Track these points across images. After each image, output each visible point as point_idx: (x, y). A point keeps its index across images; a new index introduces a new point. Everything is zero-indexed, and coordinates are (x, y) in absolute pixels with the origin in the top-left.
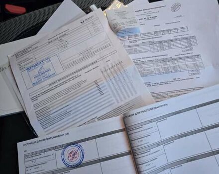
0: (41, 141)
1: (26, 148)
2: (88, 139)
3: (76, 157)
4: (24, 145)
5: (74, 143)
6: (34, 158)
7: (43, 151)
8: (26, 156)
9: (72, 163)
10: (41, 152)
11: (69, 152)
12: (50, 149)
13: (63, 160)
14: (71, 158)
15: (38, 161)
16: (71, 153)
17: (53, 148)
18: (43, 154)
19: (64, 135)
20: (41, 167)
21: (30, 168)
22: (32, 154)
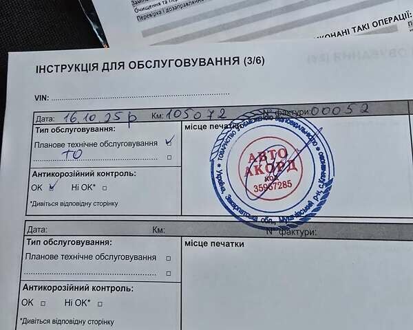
0: (122, 65)
1: (47, 83)
2: (365, 109)
3: (286, 184)
4: (39, 69)
5: (283, 114)
6: (78, 137)
7: (124, 116)
8: (39, 122)
9: (259, 204)
10: (114, 116)
11: (256, 149)
12: (157, 116)
13: (218, 181)
14: (259, 180)
15: (93, 158)
16: (262, 155)
17: (174, 114)
18: (122, 132)
19: (237, 60)
20: (105, 188)
21: (52, 180)
22: (71, 116)
